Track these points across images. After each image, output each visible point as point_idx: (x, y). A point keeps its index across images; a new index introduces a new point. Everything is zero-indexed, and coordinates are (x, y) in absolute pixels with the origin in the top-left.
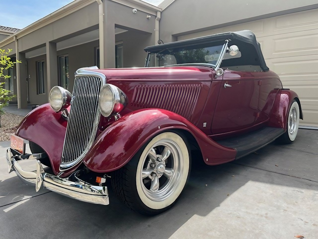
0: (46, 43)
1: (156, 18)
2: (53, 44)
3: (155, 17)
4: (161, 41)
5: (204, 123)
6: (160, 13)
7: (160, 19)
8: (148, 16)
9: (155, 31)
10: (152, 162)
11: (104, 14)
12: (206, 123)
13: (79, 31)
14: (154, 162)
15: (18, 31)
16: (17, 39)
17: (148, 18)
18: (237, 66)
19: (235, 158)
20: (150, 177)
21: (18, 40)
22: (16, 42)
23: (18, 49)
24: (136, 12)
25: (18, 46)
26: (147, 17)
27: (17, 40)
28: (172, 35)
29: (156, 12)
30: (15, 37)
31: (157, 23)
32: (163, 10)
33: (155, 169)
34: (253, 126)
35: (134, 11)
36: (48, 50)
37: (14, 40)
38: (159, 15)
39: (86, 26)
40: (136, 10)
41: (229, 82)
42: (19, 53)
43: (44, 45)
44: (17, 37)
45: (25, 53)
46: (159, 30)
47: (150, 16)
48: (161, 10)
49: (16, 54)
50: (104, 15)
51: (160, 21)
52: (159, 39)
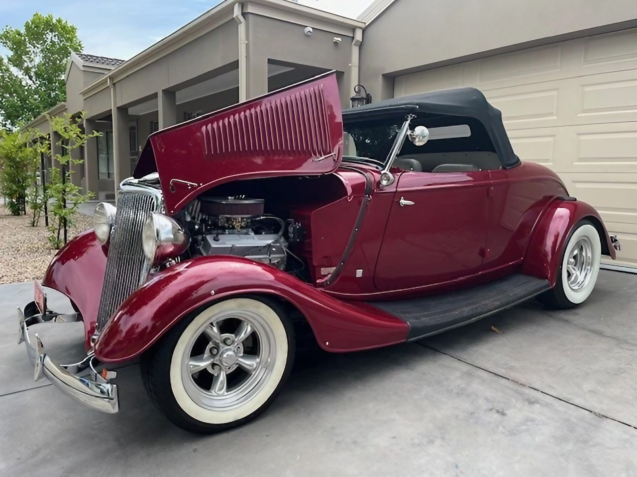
0: (157, 93)
1: (352, 41)
2: (170, 93)
3: (351, 39)
4: (361, 87)
5: (357, 270)
6: (361, 31)
7: (362, 42)
8: (335, 38)
9: (351, 66)
10: (214, 346)
11: (246, 42)
12: (362, 270)
13: (199, 76)
14: (217, 347)
15: (121, 63)
16: (114, 82)
17: (336, 43)
18: (466, 153)
19: (405, 340)
20: (210, 370)
21: (116, 85)
22: (112, 89)
23: (115, 102)
24: (310, 32)
25: (115, 96)
26: (334, 41)
27: (114, 84)
28: (383, 75)
29: (353, 29)
30: (110, 80)
31: (355, 51)
32: (367, 24)
33: (217, 358)
34: (477, 274)
35: (307, 31)
36: (160, 105)
37: (109, 85)
38: (359, 36)
39: (219, 64)
40: (311, 30)
41: (408, 195)
42: (117, 108)
43: (155, 96)
44: (112, 79)
45: (127, 109)
46: (358, 65)
47: (340, 39)
48: (363, 26)
49: (111, 110)
50: (246, 44)
51: (361, 46)
52: (359, 83)
